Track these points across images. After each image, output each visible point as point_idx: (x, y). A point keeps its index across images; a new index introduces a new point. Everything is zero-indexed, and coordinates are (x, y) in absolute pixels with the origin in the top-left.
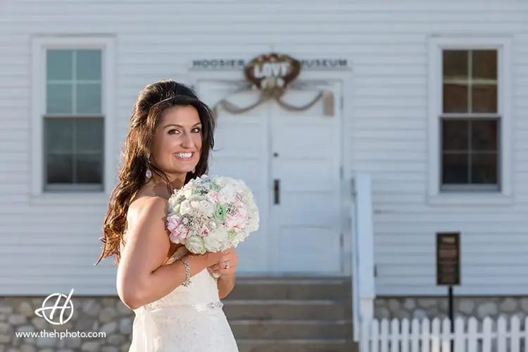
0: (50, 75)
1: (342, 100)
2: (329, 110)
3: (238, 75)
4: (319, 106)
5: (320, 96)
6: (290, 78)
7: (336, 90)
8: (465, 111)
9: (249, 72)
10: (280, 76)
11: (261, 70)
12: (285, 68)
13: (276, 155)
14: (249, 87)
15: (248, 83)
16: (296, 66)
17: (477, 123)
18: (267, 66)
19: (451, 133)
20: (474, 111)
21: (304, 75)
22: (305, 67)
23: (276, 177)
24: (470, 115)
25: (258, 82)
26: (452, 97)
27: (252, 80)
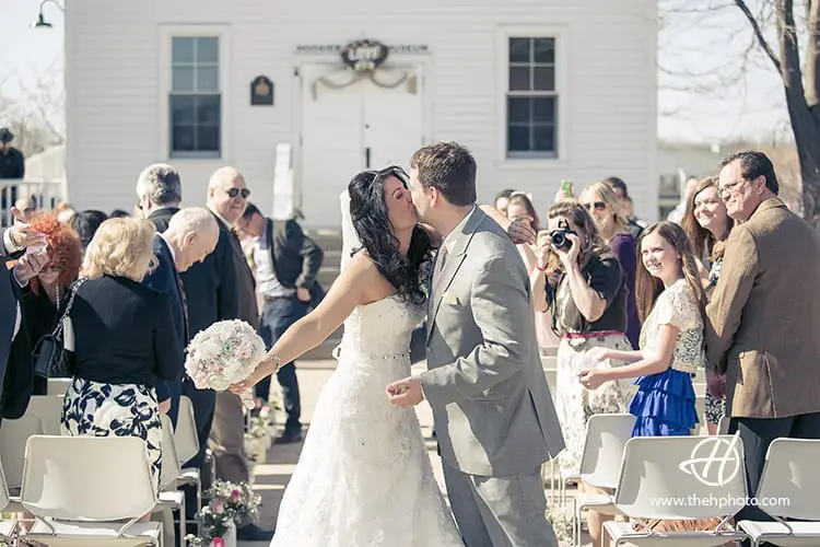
0: (175, 58)
1: (423, 79)
2: (412, 89)
3: (336, 58)
4: (403, 86)
5: (405, 78)
6: (379, 62)
7: (418, 72)
8: (528, 89)
9: (345, 55)
10: (371, 60)
11: (355, 54)
12: (375, 52)
13: (367, 126)
14: (345, 68)
15: (344, 65)
16: (385, 51)
17: (538, 100)
18: (360, 50)
19: (515, 107)
20: (536, 89)
21: (392, 58)
22: (391, 51)
23: (367, 145)
24: (532, 93)
25: (352, 64)
26: (517, 78)
27: (348, 62)
